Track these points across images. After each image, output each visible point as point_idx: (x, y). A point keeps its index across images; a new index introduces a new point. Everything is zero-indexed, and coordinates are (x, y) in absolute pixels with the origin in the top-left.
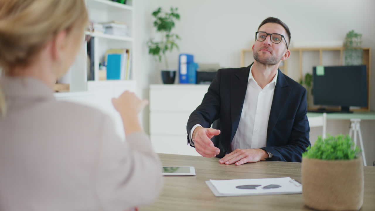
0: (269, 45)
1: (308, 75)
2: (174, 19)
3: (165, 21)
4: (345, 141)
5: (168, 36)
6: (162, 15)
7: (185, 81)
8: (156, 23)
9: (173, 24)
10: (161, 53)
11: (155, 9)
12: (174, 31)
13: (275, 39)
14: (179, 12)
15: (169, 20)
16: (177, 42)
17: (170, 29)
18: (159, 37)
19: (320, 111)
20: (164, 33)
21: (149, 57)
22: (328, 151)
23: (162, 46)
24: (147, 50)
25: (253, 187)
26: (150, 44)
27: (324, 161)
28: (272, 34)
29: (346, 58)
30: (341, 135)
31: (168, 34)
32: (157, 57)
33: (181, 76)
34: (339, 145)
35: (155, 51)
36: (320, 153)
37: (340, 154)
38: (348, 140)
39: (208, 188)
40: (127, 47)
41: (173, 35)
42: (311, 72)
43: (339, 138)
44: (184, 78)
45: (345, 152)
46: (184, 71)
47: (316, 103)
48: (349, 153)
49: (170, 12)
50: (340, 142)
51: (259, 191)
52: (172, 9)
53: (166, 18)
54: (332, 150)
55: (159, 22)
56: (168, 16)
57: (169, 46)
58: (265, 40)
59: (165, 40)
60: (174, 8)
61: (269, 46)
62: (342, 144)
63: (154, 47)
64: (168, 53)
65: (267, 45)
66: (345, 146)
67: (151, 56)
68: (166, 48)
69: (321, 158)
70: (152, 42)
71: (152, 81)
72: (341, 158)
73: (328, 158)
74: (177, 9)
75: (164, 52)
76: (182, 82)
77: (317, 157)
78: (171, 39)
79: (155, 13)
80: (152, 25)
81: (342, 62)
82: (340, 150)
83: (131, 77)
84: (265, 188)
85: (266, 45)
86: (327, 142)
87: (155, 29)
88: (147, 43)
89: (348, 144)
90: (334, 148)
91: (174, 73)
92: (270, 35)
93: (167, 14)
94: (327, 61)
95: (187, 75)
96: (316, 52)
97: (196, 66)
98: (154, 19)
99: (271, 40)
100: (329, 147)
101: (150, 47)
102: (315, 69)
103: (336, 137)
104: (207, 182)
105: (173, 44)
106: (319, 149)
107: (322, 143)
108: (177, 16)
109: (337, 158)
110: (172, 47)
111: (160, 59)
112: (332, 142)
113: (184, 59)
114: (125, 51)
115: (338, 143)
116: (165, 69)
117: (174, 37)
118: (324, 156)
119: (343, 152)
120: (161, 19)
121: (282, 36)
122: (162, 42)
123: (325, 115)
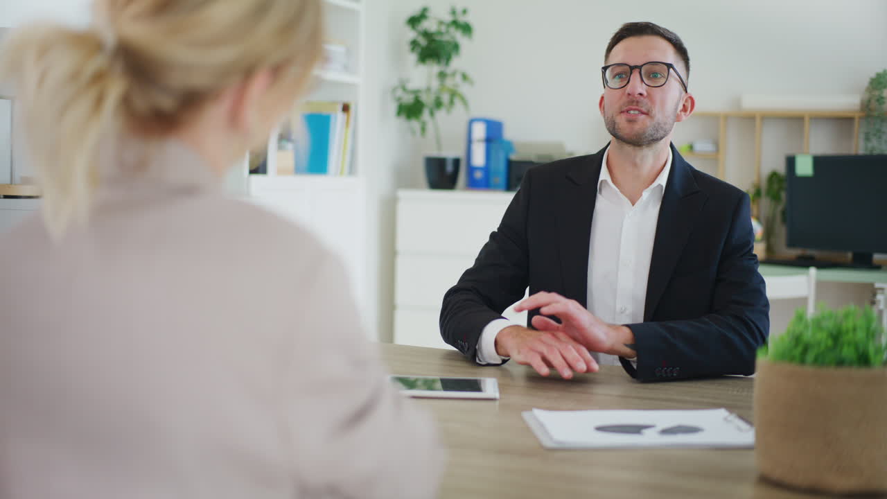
0: (641, 94)
1: (774, 176)
2: (458, 36)
3: (438, 38)
4: (861, 322)
5: (442, 75)
6: (430, 25)
7: (480, 183)
8: (414, 44)
9: (456, 47)
10: (426, 115)
11: (414, 10)
12: (457, 63)
13: (651, 76)
14: (469, 19)
15: (446, 38)
16: (464, 89)
17: (448, 59)
18: (422, 77)
19: (802, 263)
20: (433, 68)
21: (396, 125)
22: (819, 344)
23: (427, 99)
24: (393, 107)
25: (637, 429)
26: (399, 93)
27: (809, 369)
28: (642, 66)
29: (867, 139)
30: (852, 307)
31: (443, 69)
32: (415, 124)
33: (471, 170)
34: (847, 332)
35: (412, 110)
36: (800, 349)
37: (848, 352)
38: (869, 320)
39: (527, 430)
40: (346, 99)
41: (454, 74)
42: (781, 169)
43: (847, 316)
44: (478, 175)
45: (861, 349)
46: (479, 159)
47: (791, 243)
48: (871, 351)
49: (448, 18)
50: (849, 324)
51: (649, 438)
52: (454, 12)
53: (440, 33)
54: (830, 342)
55: (423, 42)
56: (443, 28)
57: (445, 98)
58: (628, 82)
59: (435, 84)
60: (459, 8)
61: (642, 98)
62: (855, 329)
63: (408, 99)
64: (441, 114)
65: (636, 96)
66: (861, 335)
67: (401, 122)
68: (438, 104)
69: (803, 361)
70: (404, 89)
71: (402, 180)
72: (851, 364)
73: (819, 361)
74: (465, 12)
75: (432, 114)
76: (473, 184)
77: (792, 359)
78: (449, 82)
79: (414, 21)
80: (407, 47)
81: (858, 147)
82: (849, 344)
83: (352, 170)
84: (665, 432)
85: (634, 96)
86: (818, 324)
87: (413, 57)
88: (394, 90)
89: (868, 329)
90: (836, 337)
91: (457, 162)
92: (640, 67)
93: (441, 23)
94: (822, 143)
95: (486, 169)
96: (795, 121)
97: (509, 146)
98: (411, 34)
99: (642, 80)
100: (821, 336)
101: (399, 99)
102: (791, 162)
103: (841, 312)
104: (526, 415)
105: (453, 94)
106: (797, 339)
107: (806, 326)
108: (467, 29)
109: (840, 363)
110: (452, 102)
111: (423, 129)
112: (829, 324)
113: (479, 131)
114: (340, 107)
115: (844, 328)
116: (434, 153)
117: (458, 78)
118: (810, 357)
119: (857, 348)
120: (426, 34)
121: (670, 66)
122: (428, 89)
123: (813, 271)
